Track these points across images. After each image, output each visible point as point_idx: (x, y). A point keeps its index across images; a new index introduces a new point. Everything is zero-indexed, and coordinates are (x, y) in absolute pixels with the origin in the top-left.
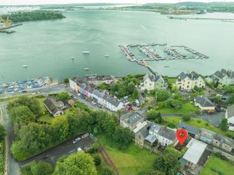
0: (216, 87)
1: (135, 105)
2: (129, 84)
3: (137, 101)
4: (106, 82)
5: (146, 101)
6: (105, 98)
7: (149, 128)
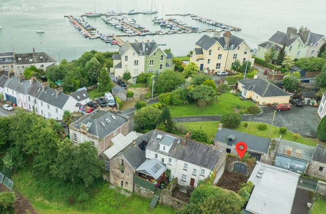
0: (279, 64)
1: (104, 103)
2: (88, 63)
3: (109, 96)
4: (38, 66)
5: (130, 95)
6: (32, 92)
7: (143, 145)
